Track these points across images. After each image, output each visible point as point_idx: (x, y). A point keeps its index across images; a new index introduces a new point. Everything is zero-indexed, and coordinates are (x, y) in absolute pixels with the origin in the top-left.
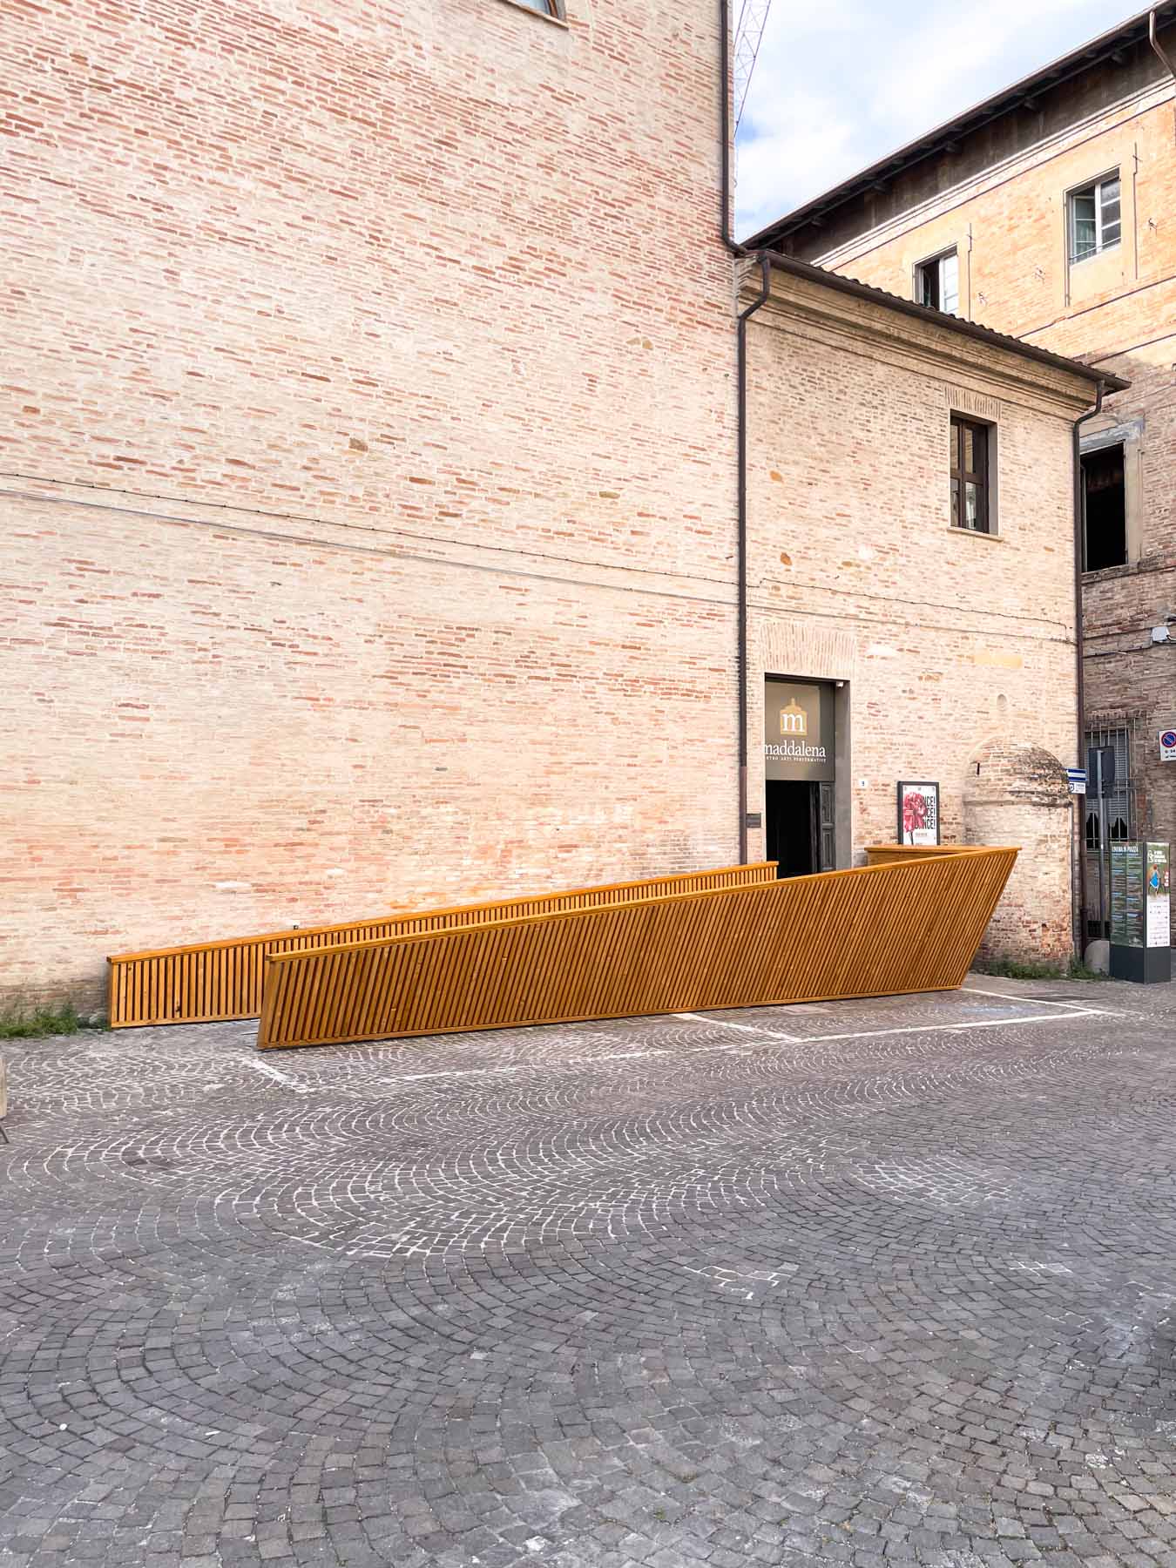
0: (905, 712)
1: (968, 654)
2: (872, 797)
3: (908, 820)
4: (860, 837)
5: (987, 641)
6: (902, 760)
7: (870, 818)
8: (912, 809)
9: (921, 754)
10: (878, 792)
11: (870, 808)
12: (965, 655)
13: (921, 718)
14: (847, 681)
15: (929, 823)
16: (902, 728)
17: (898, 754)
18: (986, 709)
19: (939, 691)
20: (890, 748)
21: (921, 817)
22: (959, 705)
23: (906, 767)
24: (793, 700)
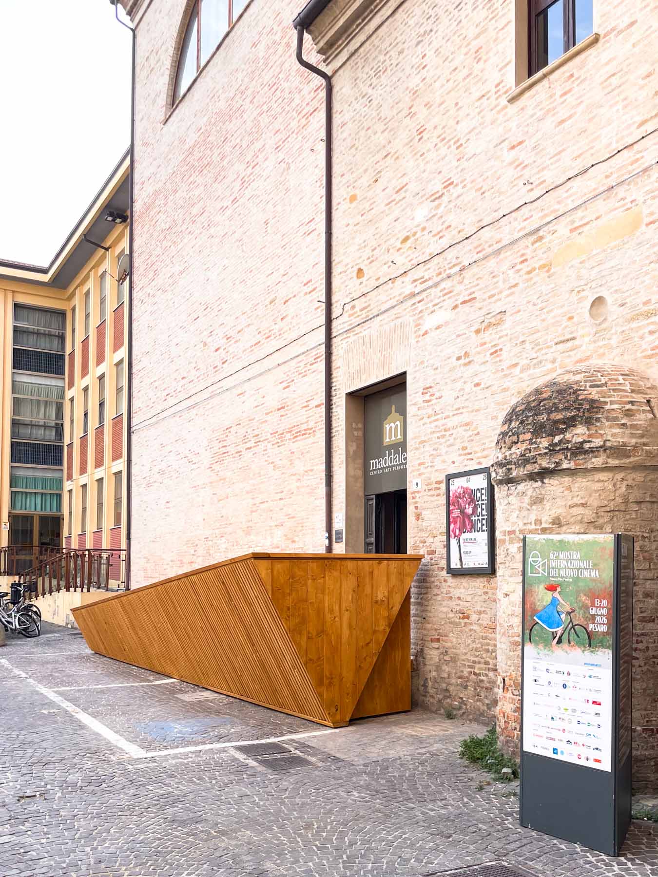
0: (459, 385)
1: (542, 262)
2: (426, 498)
3: (455, 523)
4: (416, 547)
5: (573, 222)
6: (456, 447)
7: (424, 524)
8: (460, 507)
9: (478, 434)
10: (432, 493)
11: (424, 512)
12: (537, 266)
13: (477, 385)
14: (405, 373)
15: (480, 525)
16: (456, 407)
17: (452, 441)
18: (572, 333)
19: (500, 338)
20: (443, 436)
21: (469, 517)
22: (528, 346)
23: (460, 455)
24: (393, 407)
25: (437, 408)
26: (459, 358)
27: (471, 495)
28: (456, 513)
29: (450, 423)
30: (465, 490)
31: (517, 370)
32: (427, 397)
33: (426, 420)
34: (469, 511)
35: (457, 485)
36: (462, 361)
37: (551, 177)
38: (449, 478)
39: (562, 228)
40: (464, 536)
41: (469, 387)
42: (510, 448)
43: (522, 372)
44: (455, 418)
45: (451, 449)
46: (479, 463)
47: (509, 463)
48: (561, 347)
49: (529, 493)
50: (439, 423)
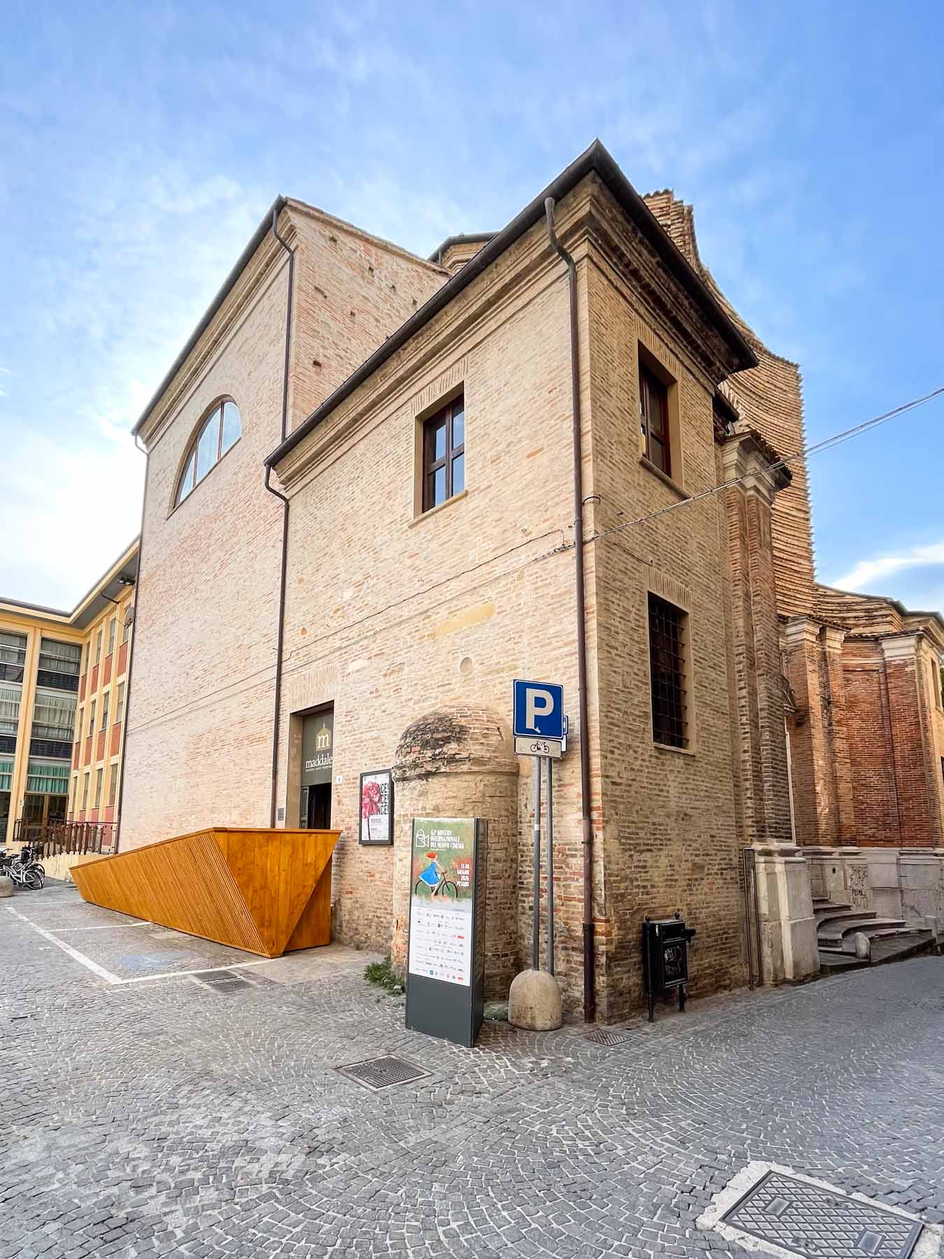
0: (371, 711)
1: (429, 632)
2: (346, 790)
3: (366, 808)
4: (337, 825)
5: (450, 608)
6: (368, 754)
7: (344, 808)
8: (369, 796)
9: (383, 745)
10: (350, 786)
11: (344, 800)
12: (426, 634)
13: (384, 711)
14: (333, 701)
15: (383, 810)
16: (369, 726)
17: (365, 750)
18: (448, 680)
19: (401, 680)
20: (360, 746)
21: (376, 803)
22: (419, 687)
23: (371, 760)
24: (324, 725)
25: (355, 726)
26: (371, 693)
27: (377, 789)
28: (367, 800)
29: (364, 737)
30: (374, 785)
31: (411, 703)
32: (348, 718)
33: (347, 734)
34: (376, 799)
35: (368, 781)
36: (374, 695)
37: (436, 578)
38: (362, 776)
39: (443, 612)
40: (371, 817)
41: (378, 713)
42: (405, 756)
43: (414, 704)
44: (368, 734)
45: (365, 755)
46: (385, 766)
47: (404, 767)
48: (440, 689)
49: (418, 788)
50: (357, 737)
